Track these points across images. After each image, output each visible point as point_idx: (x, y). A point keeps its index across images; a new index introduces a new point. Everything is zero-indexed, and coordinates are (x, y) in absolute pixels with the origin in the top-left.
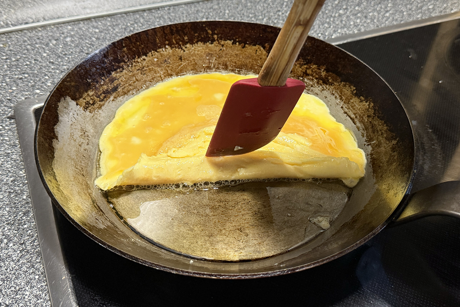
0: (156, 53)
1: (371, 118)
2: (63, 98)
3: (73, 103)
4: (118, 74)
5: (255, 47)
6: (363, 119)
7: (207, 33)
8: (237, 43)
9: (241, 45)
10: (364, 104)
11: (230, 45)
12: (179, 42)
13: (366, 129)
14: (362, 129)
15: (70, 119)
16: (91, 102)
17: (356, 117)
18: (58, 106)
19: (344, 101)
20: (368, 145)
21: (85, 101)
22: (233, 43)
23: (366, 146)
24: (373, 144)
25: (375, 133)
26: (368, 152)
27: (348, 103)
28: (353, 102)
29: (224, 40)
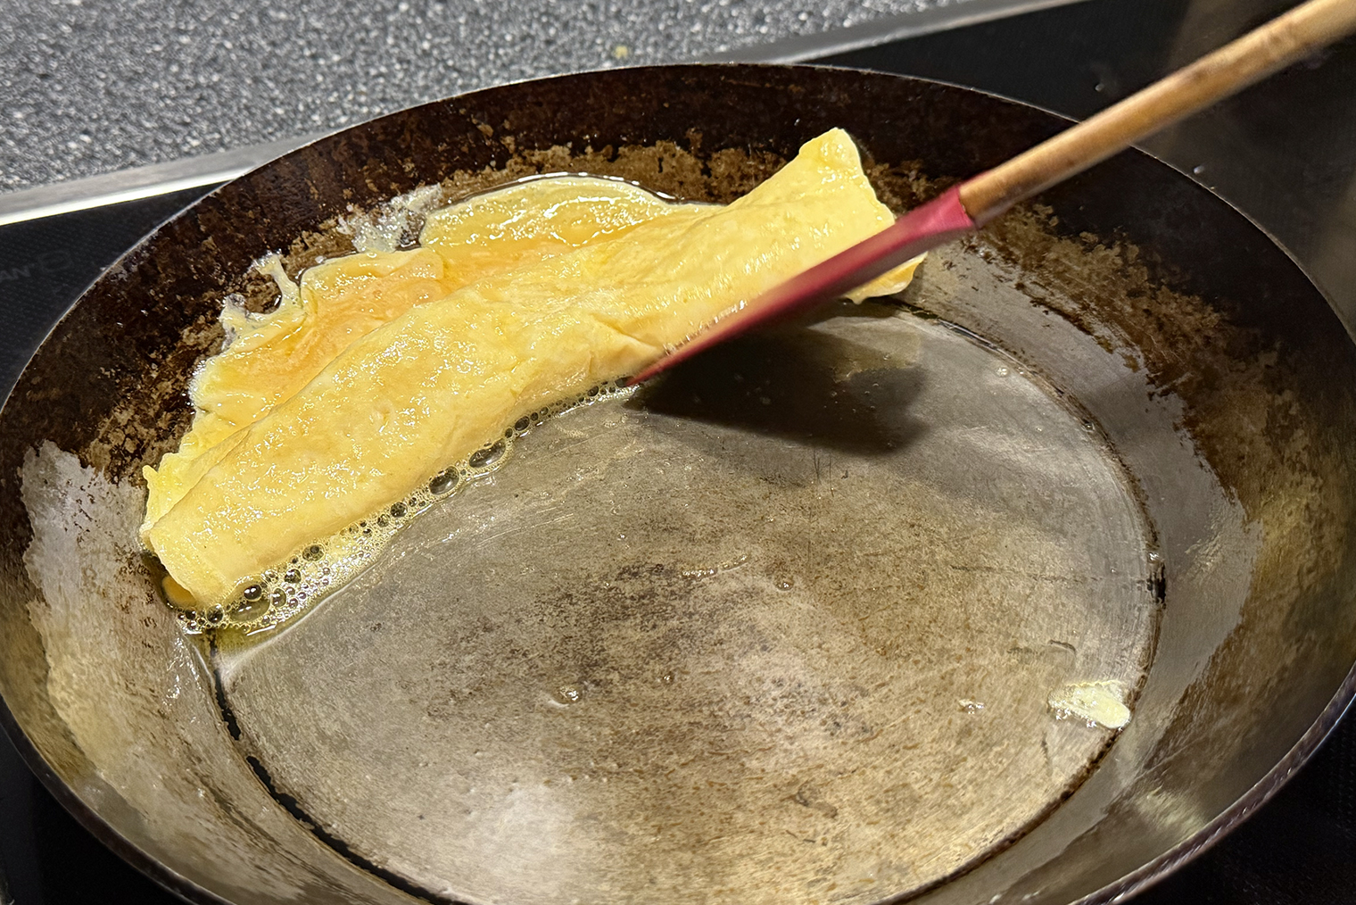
0: (316, 235)
1: (1144, 298)
2: (31, 449)
3: (68, 464)
4: (202, 334)
5: (653, 149)
6: (1114, 309)
7: (479, 136)
8: (589, 149)
9: (604, 151)
10: (1102, 254)
11: (563, 159)
12: (389, 184)
13: (1138, 339)
14: (1120, 343)
15: (69, 519)
16: (130, 447)
17: (1085, 307)
18: (20, 480)
19: (1021, 261)
20: (1165, 393)
21: (107, 447)
22: (573, 154)
23: (1156, 398)
24: (1183, 384)
25: (1180, 345)
26: (1174, 416)
27: (1040, 266)
28: (1057, 260)
29: (539, 149)
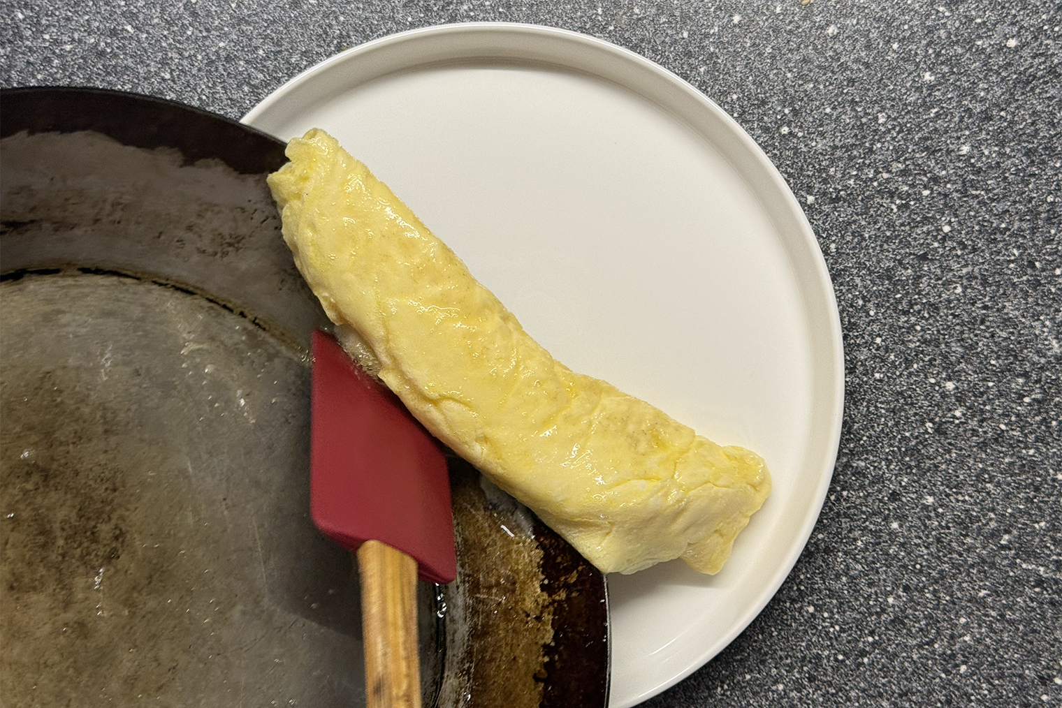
8: (546, 659)
9: (543, 671)
11: (543, 638)
22: (545, 646)
29: (553, 619)
